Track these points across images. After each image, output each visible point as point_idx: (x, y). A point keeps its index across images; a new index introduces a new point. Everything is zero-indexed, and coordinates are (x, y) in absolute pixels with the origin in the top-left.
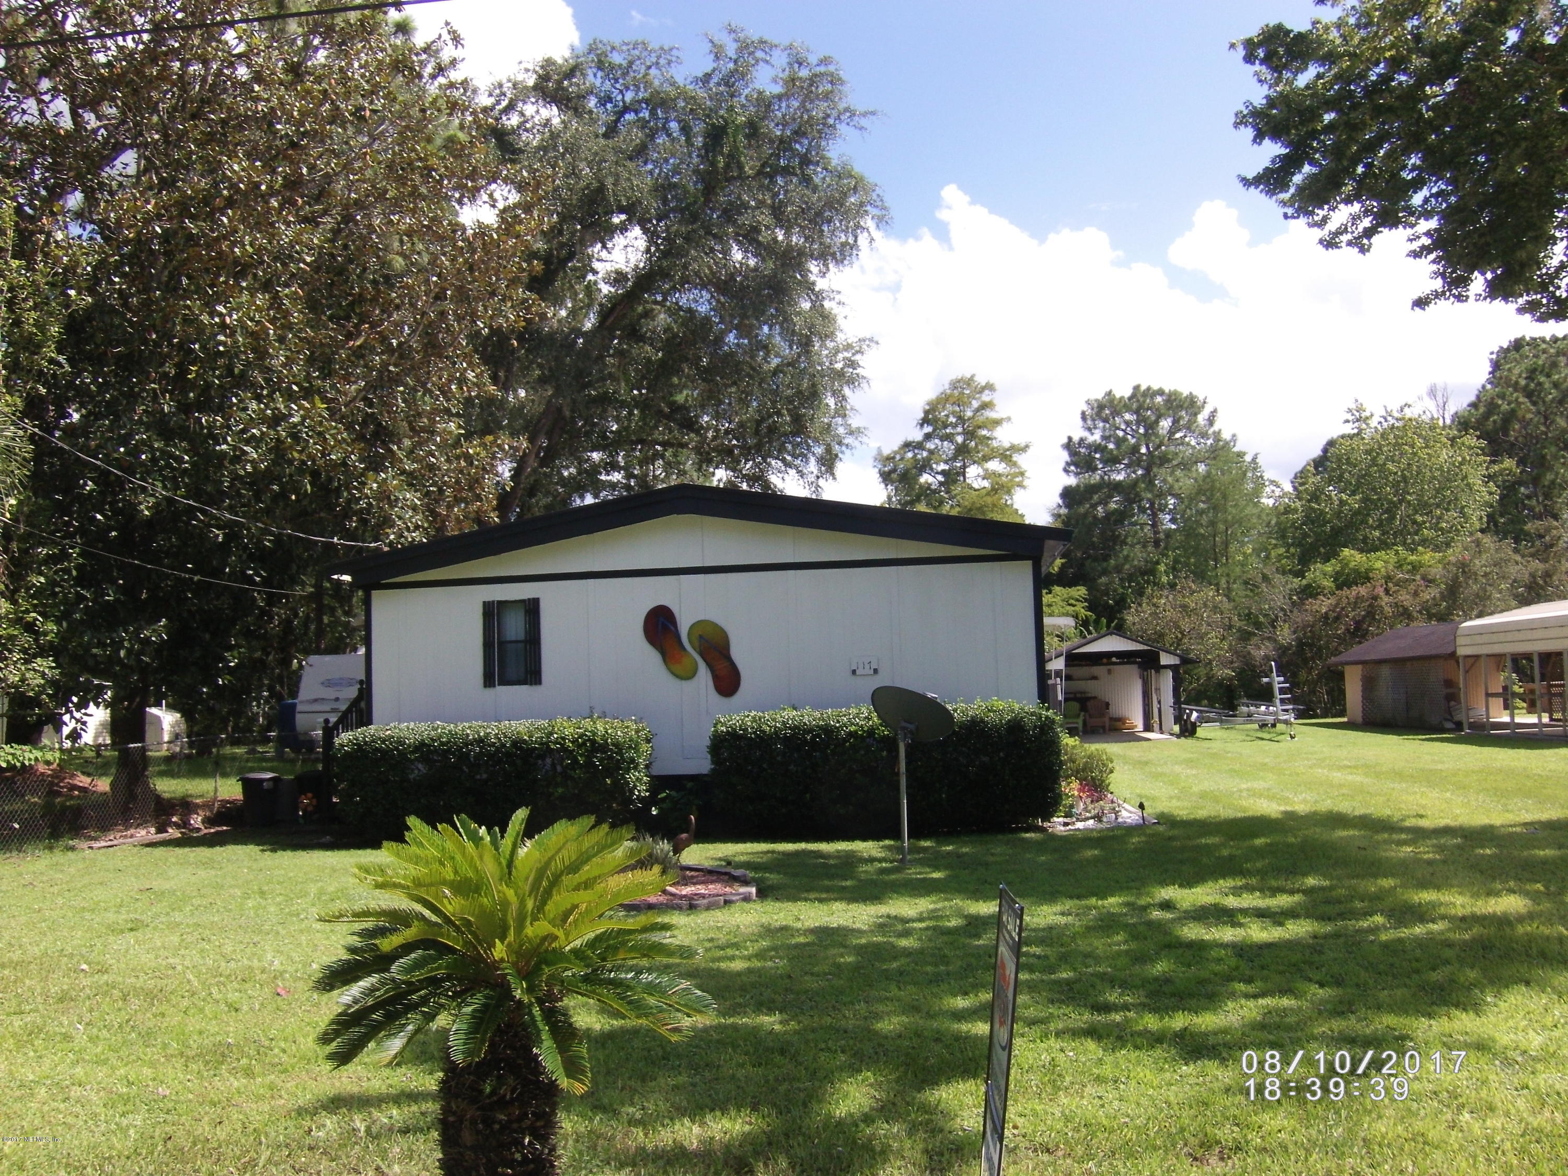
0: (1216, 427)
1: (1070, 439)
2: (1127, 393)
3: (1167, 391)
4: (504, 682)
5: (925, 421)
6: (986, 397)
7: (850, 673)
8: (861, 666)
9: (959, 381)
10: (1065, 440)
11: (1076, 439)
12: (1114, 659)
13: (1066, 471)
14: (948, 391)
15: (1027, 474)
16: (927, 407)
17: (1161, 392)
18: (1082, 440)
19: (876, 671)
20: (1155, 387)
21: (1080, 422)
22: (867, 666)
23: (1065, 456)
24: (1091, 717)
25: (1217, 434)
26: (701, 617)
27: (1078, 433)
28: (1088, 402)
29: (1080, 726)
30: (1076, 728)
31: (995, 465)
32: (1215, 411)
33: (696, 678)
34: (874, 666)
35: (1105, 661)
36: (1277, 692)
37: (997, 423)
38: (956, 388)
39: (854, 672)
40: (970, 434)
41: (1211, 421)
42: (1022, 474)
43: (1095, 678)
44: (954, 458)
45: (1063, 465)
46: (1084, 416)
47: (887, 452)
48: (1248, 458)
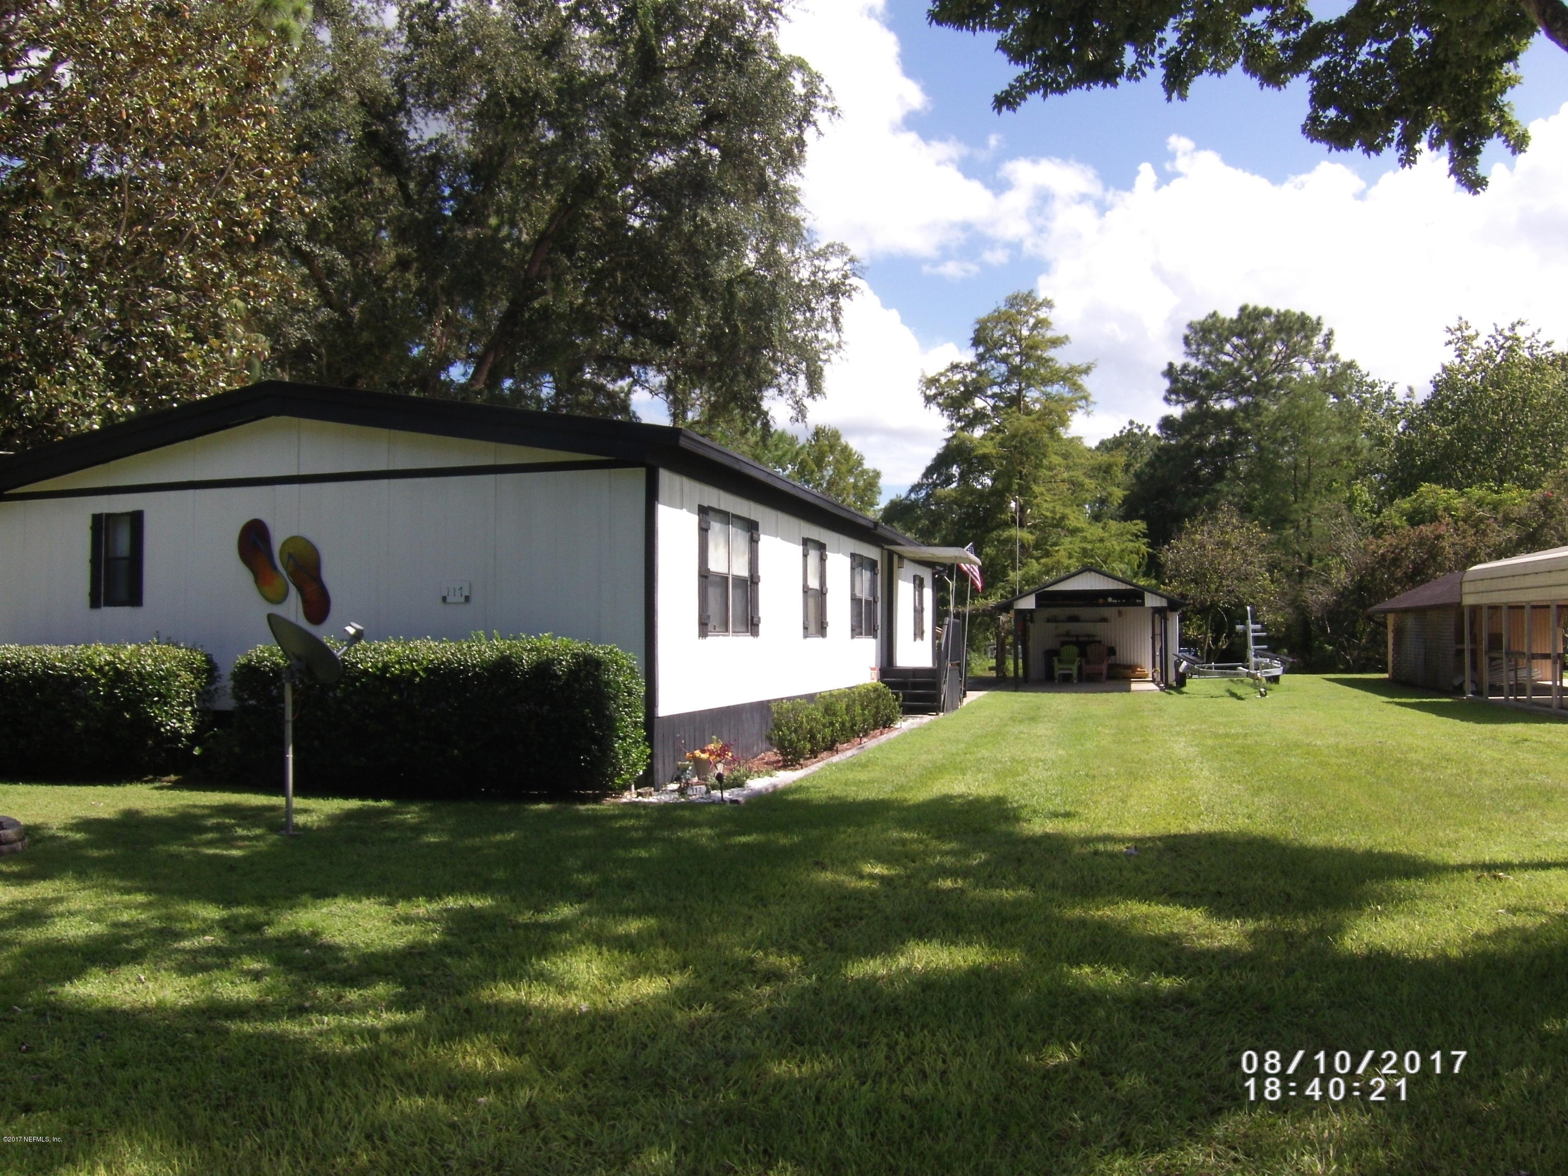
0: (1333, 351)
1: (1171, 365)
2: (1233, 314)
3: (1275, 311)
4: (111, 602)
5: (976, 342)
6: (1043, 314)
7: (440, 599)
8: (451, 594)
9: (1016, 298)
10: (1165, 367)
11: (1178, 364)
12: (1110, 600)
13: (1167, 400)
14: (1003, 309)
15: (1091, 399)
16: (977, 326)
17: (1267, 313)
18: (1185, 367)
19: (467, 599)
20: (1262, 306)
21: (1183, 348)
22: (458, 593)
23: (1166, 384)
24: (1088, 663)
25: (1334, 359)
26: (295, 533)
27: (1179, 360)
28: (1190, 326)
29: (1075, 673)
30: (1070, 675)
31: (1055, 389)
32: (1331, 333)
33: (287, 601)
34: (466, 593)
35: (1101, 601)
36: (1251, 641)
37: (1055, 342)
38: (1012, 306)
39: (444, 599)
40: (1026, 355)
41: (1327, 344)
42: (1085, 398)
43: (1104, 620)
44: (1008, 381)
45: (1163, 393)
46: (1187, 341)
47: (931, 374)
48: (1385, 388)
